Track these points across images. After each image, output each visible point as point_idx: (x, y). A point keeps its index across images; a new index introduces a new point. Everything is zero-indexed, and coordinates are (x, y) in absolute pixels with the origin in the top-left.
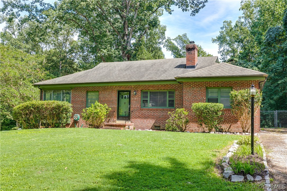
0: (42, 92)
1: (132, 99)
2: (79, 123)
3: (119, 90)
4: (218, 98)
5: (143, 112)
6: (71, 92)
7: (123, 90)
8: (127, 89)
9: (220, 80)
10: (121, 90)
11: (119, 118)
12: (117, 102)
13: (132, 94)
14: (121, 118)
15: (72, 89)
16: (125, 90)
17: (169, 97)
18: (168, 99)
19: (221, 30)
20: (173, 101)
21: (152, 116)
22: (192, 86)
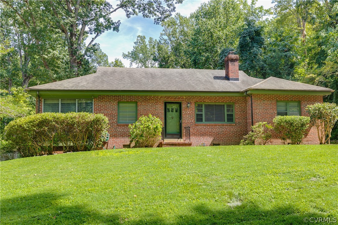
0: (40, 100)
1: (183, 112)
2: (107, 144)
3: (166, 101)
4: (287, 112)
5: (199, 128)
6: (93, 102)
7: (171, 101)
8: (177, 101)
9: (289, 94)
10: (169, 101)
11: (167, 136)
12: (164, 117)
13: (183, 106)
14: (170, 136)
15: (94, 98)
16: (174, 101)
17: (228, 111)
18: (226, 113)
19: (134, 45)
20: (232, 115)
21: (210, 132)
22: (262, 99)
